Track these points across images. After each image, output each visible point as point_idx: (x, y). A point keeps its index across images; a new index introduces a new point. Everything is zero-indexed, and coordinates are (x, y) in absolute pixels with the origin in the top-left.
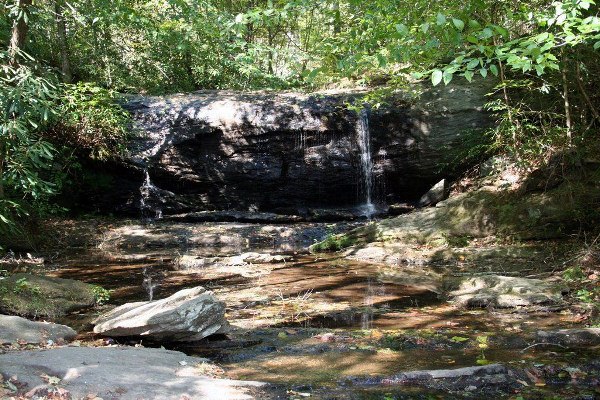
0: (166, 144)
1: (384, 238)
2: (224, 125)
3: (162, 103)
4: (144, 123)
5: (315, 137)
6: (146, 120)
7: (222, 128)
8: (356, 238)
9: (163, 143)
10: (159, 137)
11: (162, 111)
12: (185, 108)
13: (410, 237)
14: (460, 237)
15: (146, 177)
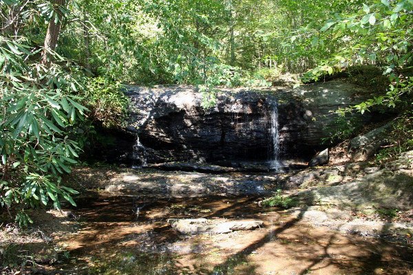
0: (150, 118)
1: (323, 203)
2: (186, 107)
3: (147, 91)
4: (136, 104)
5: (243, 117)
6: (137, 102)
7: (185, 109)
8: (298, 200)
9: (148, 117)
10: (146, 113)
11: (147, 97)
12: (162, 96)
13: (345, 205)
14: (387, 209)
15: (137, 139)
